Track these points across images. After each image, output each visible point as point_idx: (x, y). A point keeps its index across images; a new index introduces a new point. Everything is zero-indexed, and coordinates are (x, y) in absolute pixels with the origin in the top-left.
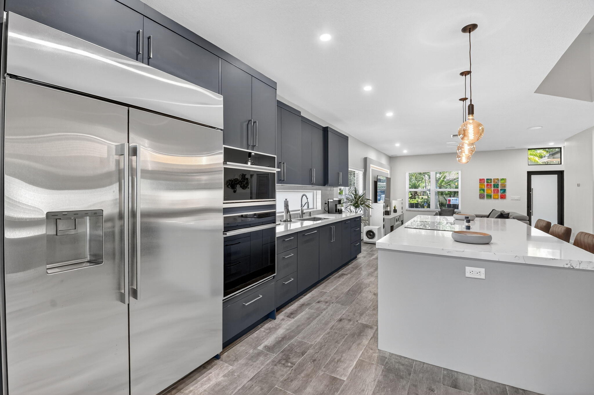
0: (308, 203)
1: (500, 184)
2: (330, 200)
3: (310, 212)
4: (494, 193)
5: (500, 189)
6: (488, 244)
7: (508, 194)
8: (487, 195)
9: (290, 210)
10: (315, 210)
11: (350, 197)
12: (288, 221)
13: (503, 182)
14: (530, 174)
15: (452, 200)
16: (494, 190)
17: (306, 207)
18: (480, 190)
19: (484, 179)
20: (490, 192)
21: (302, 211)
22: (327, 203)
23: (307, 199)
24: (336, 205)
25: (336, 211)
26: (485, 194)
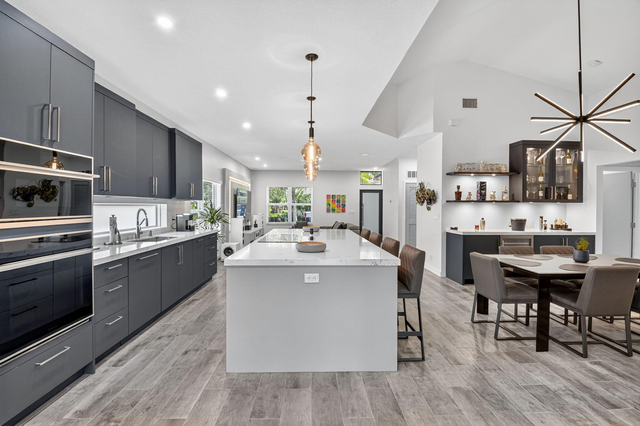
0: (147, 219)
1: (341, 199)
2: (178, 216)
3: (151, 231)
4: (337, 207)
5: (341, 204)
6: (323, 251)
7: (346, 208)
8: (332, 209)
9: (119, 228)
10: (159, 227)
11: (205, 212)
12: (116, 244)
13: (343, 197)
14: (362, 192)
15: (308, 214)
16: (337, 205)
17: (144, 225)
18: (327, 205)
19: (330, 195)
20: (334, 206)
21: (138, 229)
22: (175, 220)
23: (146, 214)
24: (187, 221)
25: (187, 228)
26: (331, 208)
